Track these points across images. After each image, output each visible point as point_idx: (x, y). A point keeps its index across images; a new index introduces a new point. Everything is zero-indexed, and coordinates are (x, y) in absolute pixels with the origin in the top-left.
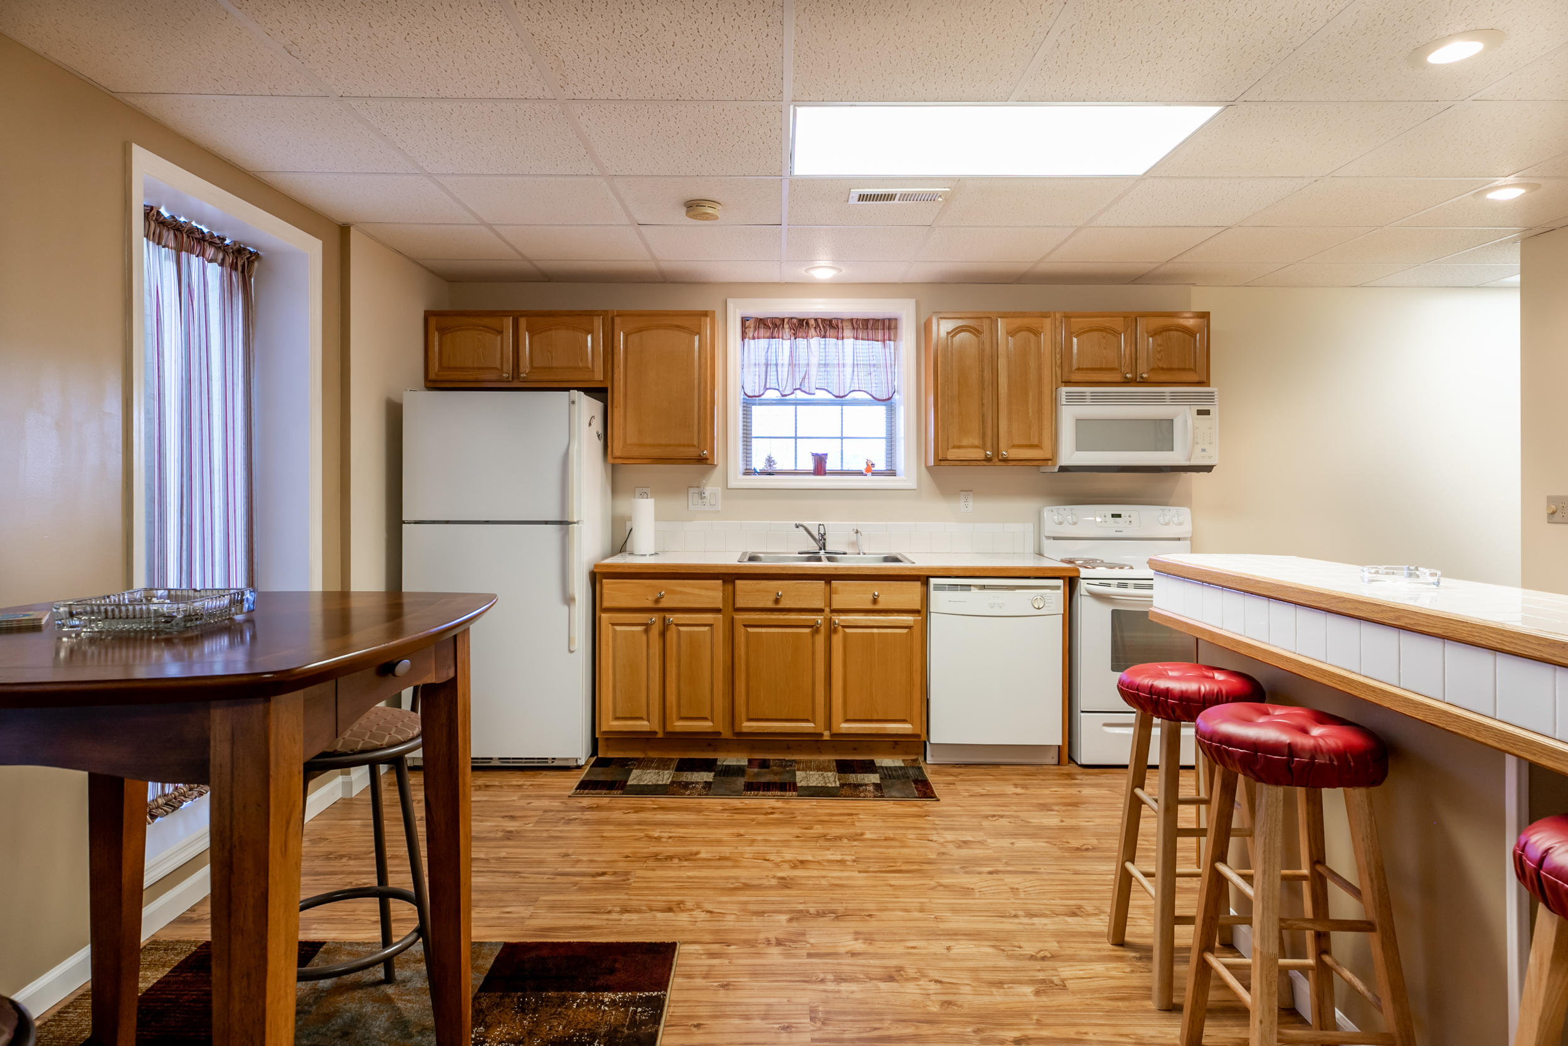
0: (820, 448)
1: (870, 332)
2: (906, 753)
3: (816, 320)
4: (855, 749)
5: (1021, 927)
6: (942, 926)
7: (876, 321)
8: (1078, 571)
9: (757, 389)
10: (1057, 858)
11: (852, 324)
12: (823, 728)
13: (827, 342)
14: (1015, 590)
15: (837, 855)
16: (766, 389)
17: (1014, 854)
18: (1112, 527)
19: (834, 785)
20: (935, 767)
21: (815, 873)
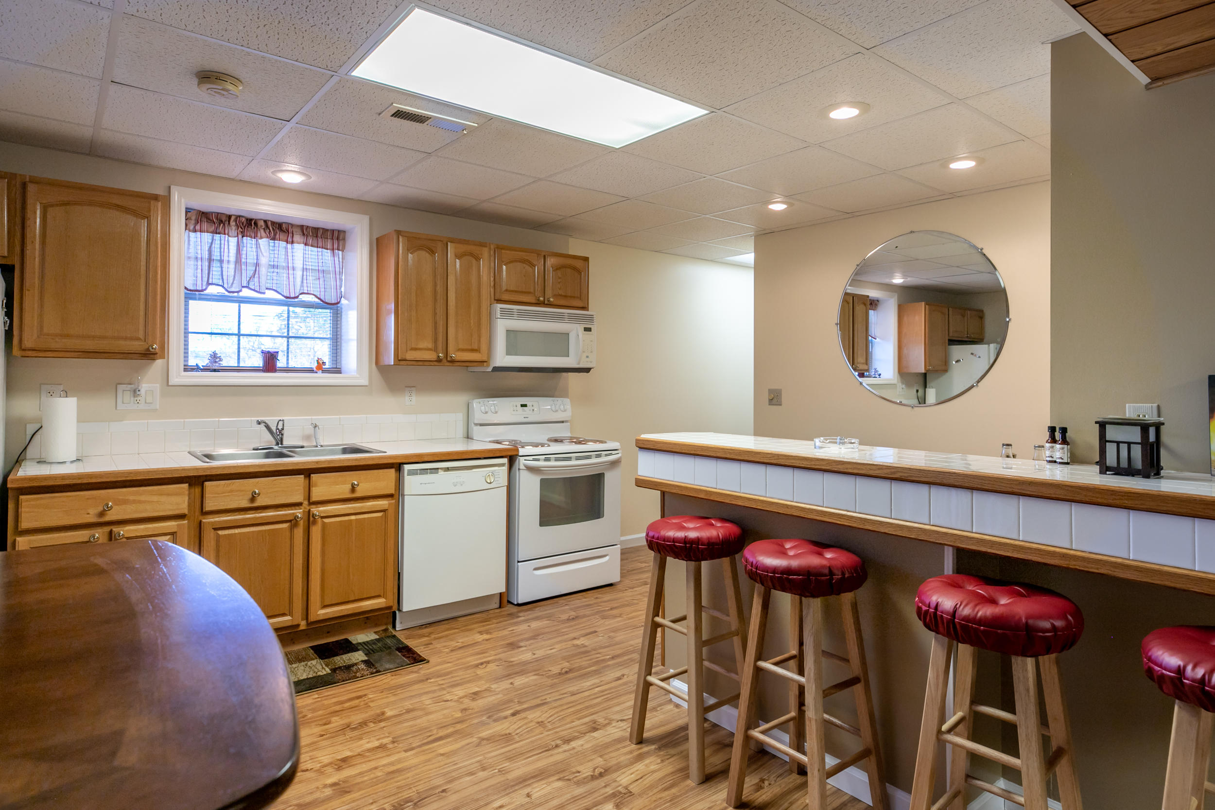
0: (269, 345)
1: (320, 240)
2: (376, 625)
3: (265, 221)
4: (328, 632)
5: (567, 754)
6: (512, 776)
7: (325, 231)
8: (518, 450)
9: (199, 283)
10: (552, 686)
11: (303, 232)
12: (300, 620)
13: (277, 245)
14: (471, 469)
15: (372, 741)
16: (208, 284)
17: (519, 692)
18: (520, 415)
19: (325, 673)
20: (405, 632)
21: (364, 767)
